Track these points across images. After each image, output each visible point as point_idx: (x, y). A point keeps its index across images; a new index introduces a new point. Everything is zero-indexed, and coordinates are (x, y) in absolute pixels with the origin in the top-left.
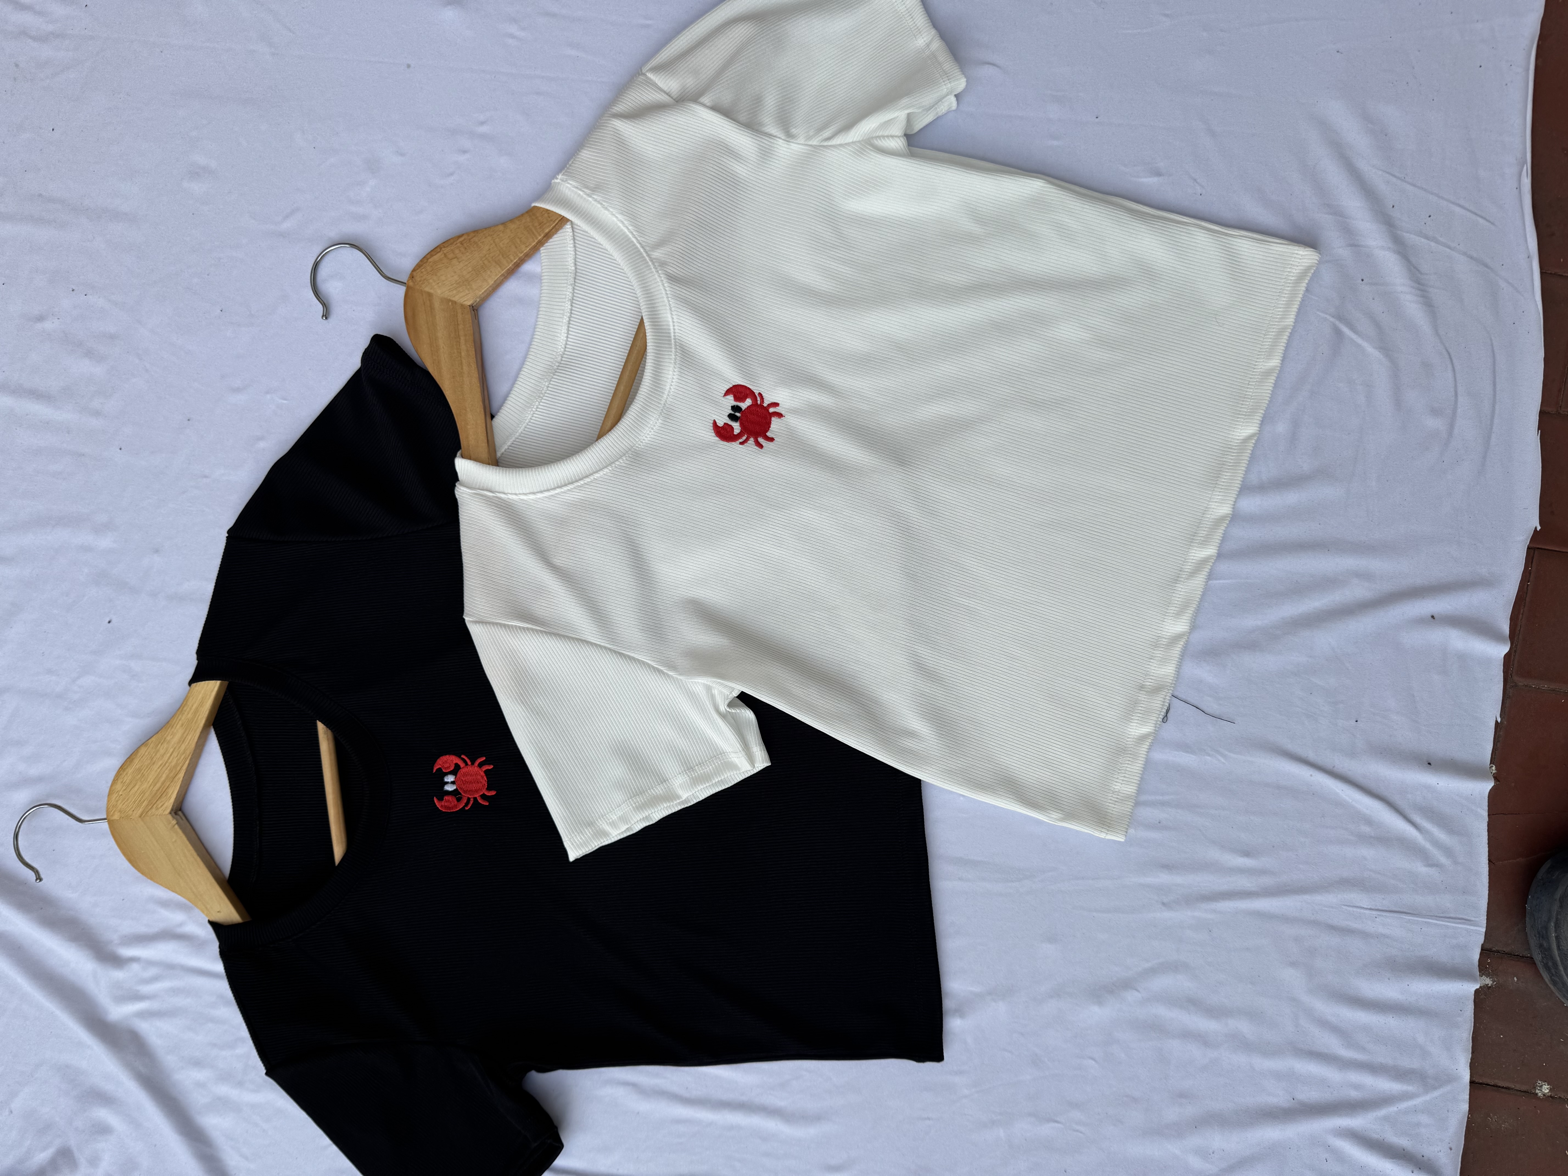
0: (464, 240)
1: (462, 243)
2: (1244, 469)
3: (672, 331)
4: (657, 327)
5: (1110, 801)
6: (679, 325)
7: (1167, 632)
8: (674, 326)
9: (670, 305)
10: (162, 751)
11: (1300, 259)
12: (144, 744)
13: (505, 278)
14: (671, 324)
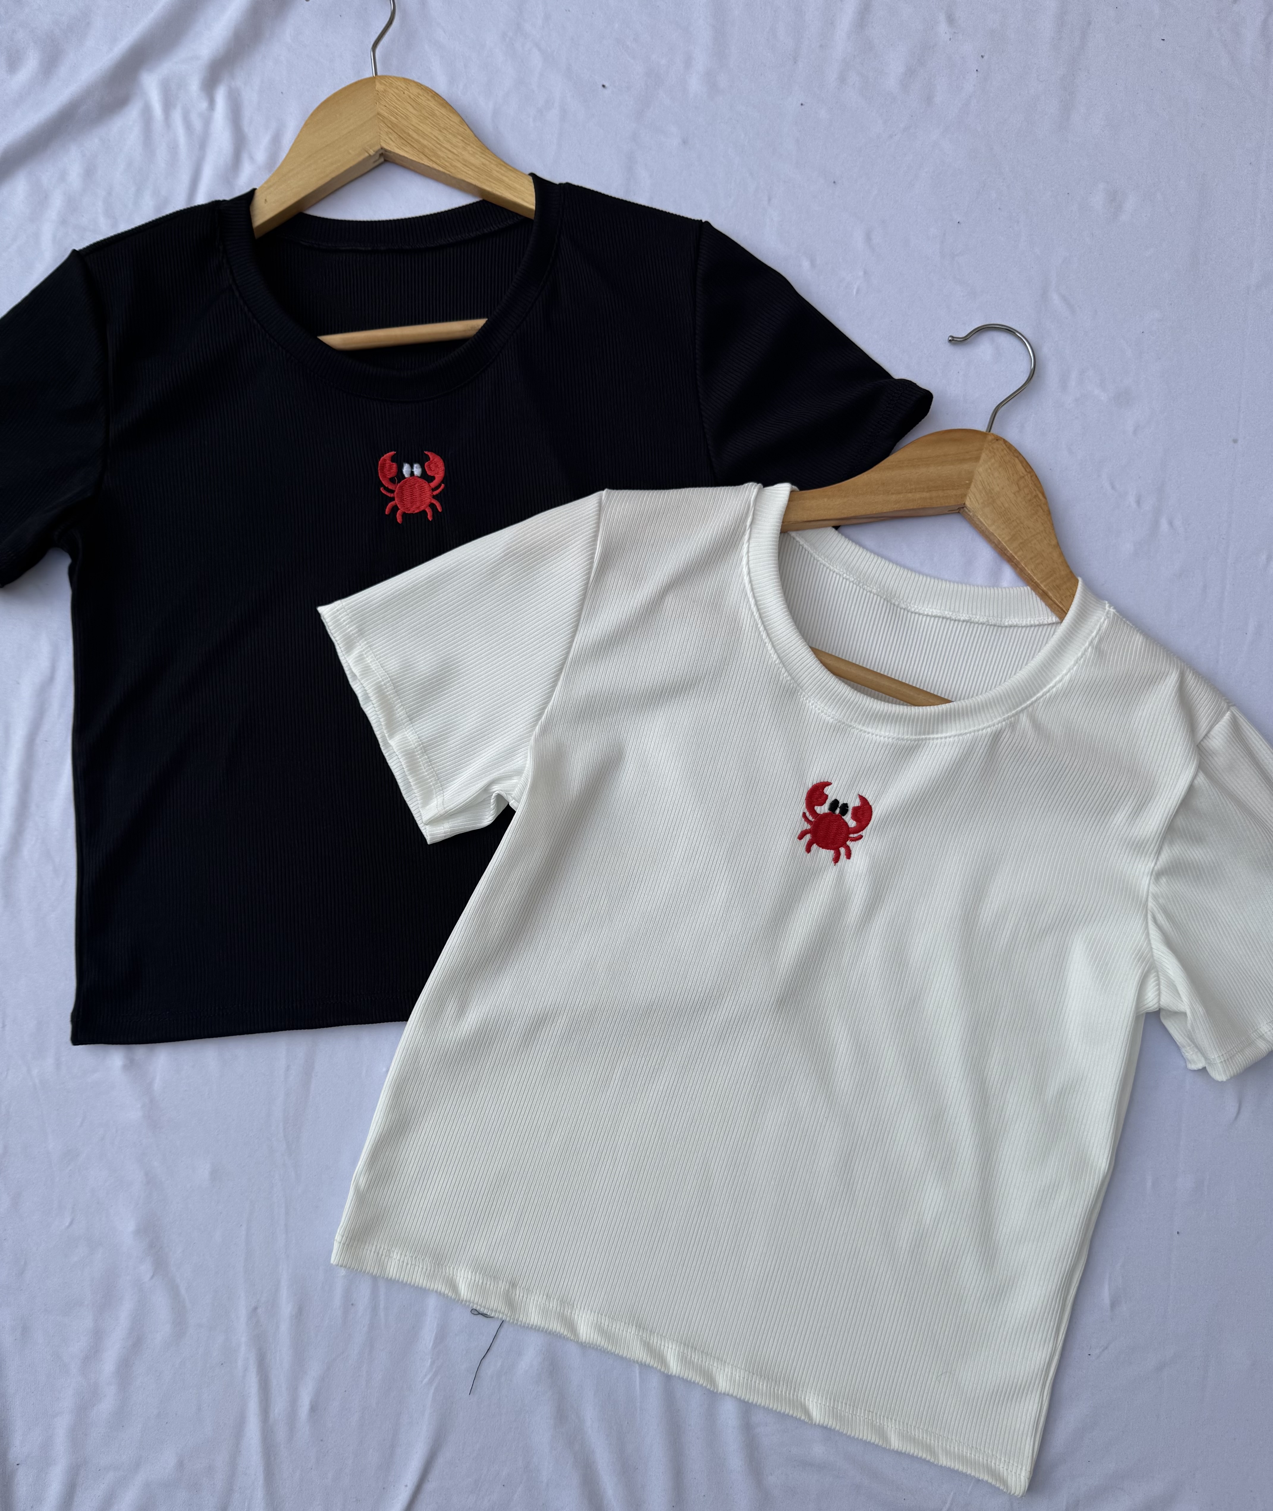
0: (1039, 499)
1: (1036, 496)
2: (771, 1406)
3: (936, 736)
4: (940, 719)
5: (378, 1247)
6: (942, 745)
7: (578, 1315)
8: (941, 738)
9: (966, 734)
10: (454, 140)
11: (1016, 1473)
12: (463, 121)
13: (996, 545)
14: (944, 735)
